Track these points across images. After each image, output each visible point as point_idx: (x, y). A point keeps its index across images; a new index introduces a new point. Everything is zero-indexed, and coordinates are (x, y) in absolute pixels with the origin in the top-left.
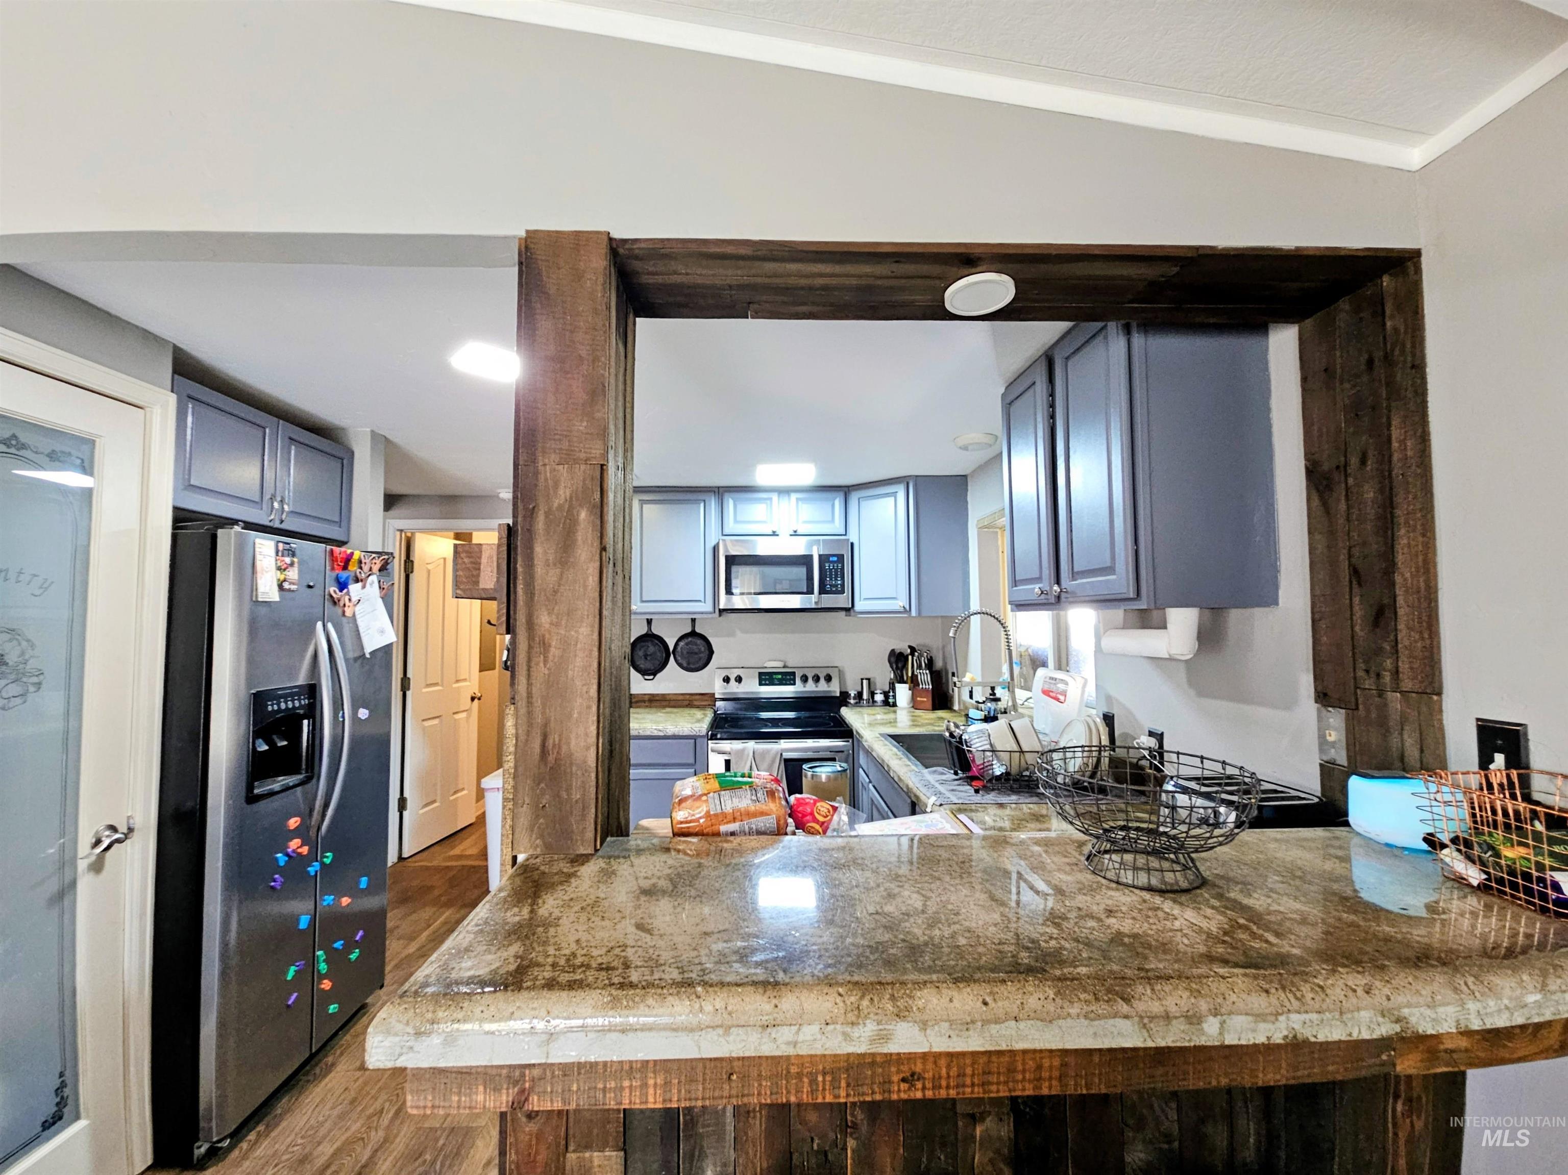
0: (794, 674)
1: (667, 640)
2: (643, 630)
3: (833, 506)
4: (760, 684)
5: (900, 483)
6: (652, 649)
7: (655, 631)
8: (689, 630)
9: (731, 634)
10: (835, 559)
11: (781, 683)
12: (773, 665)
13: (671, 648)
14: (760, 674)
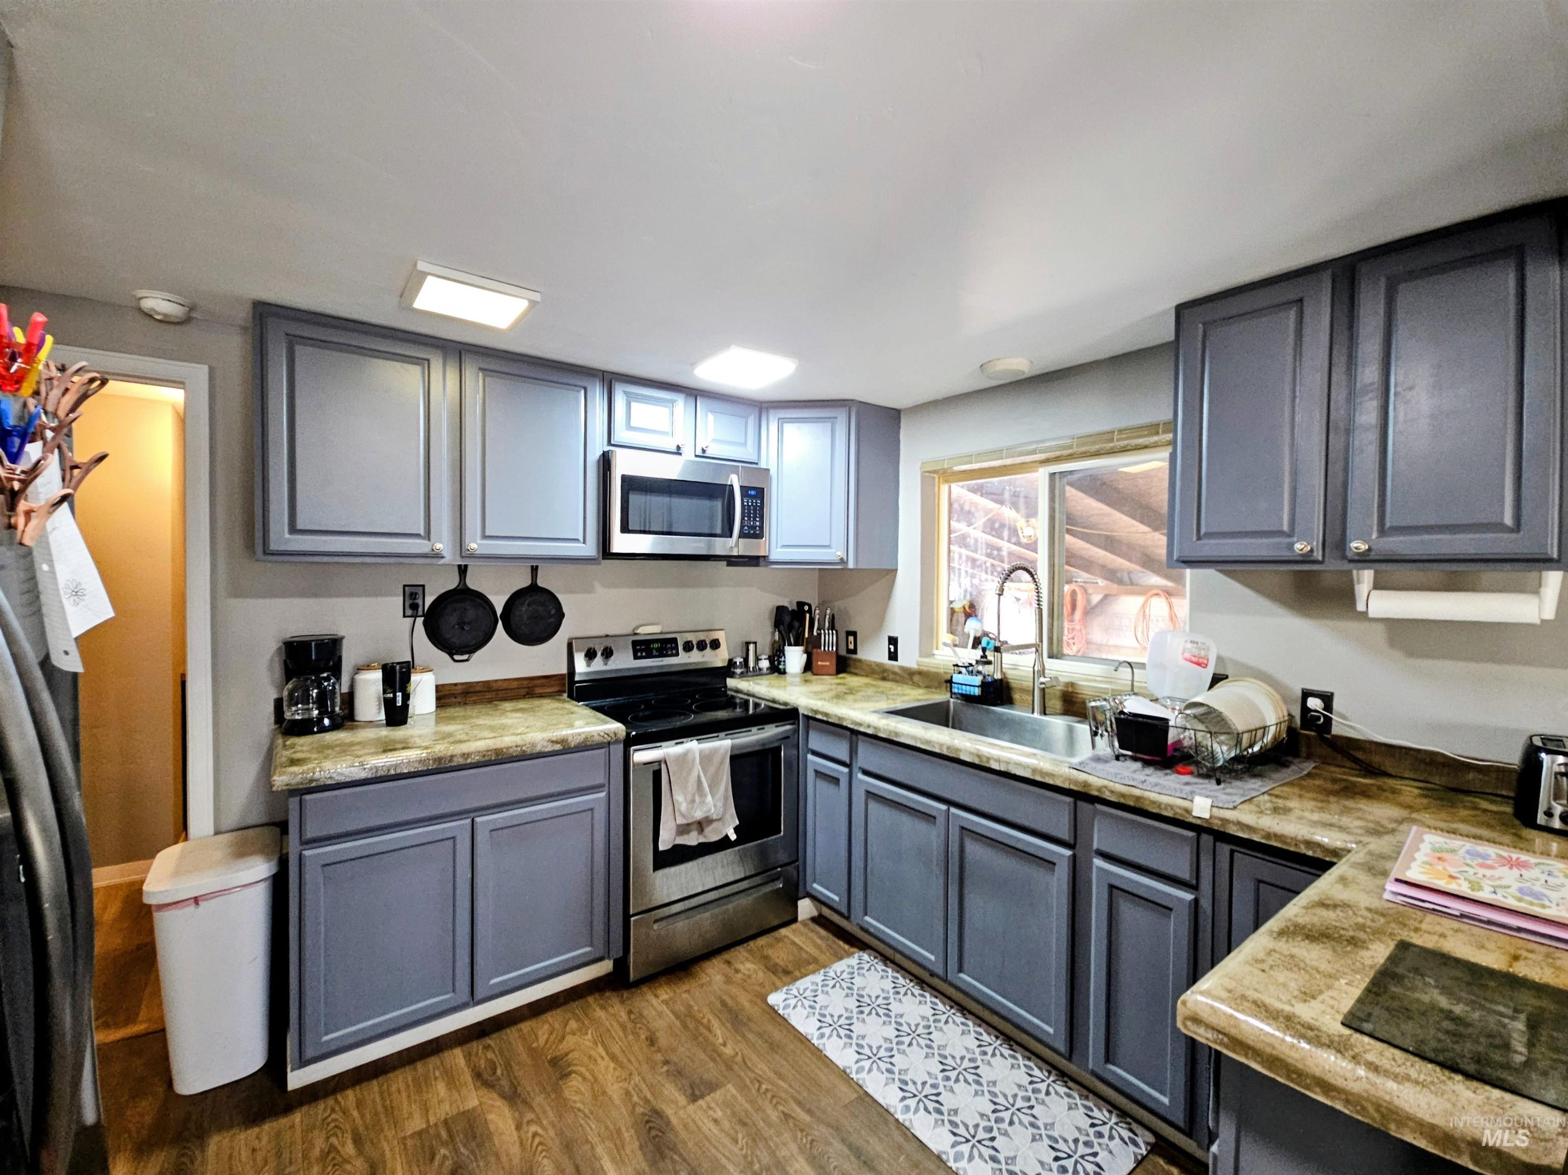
0: (675, 640)
1: (493, 599)
2: (452, 583)
3: (746, 423)
4: (636, 657)
5: (841, 406)
6: (471, 614)
7: (473, 583)
8: (525, 582)
9: (589, 590)
10: (753, 493)
11: (662, 654)
12: (648, 630)
13: (499, 611)
14: (635, 643)
